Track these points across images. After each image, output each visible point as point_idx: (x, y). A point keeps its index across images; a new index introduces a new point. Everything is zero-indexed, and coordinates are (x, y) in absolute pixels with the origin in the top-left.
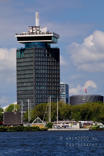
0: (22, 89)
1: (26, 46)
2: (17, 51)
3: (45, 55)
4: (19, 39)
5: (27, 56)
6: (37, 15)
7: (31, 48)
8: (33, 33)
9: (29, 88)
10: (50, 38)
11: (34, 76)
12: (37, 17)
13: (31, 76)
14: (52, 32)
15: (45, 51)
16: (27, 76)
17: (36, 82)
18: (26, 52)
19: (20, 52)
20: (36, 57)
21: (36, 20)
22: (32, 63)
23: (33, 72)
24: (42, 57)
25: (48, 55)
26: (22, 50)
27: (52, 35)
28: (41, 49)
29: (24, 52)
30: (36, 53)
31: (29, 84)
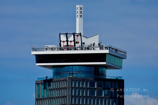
1: (56, 74)
2: (37, 84)
3: (92, 93)
4: (40, 59)
5: (55, 94)
6: (78, 10)
7: (63, 79)
8: (68, 48)
10: (101, 57)
12: (78, 14)
14: (107, 45)
15: (92, 84)
18: (53, 85)
19: (42, 87)
20: (72, 97)
21: (78, 19)
24: (86, 96)
25: (100, 93)
26: (47, 82)
27: (107, 51)
28: (83, 80)
29: (49, 85)
30: (72, 88)
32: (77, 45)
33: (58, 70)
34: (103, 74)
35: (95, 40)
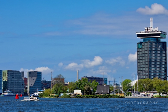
0: (141, 69)
1: (144, 40)
2: (138, 44)
3: (156, 46)
4: (139, 35)
5: (144, 47)
6: (151, 19)
7: (146, 42)
8: (148, 32)
9: (145, 69)
10: (159, 35)
11: (148, 60)
12: (151, 21)
13: (146, 60)
14: (161, 31)
15: (156, 44)
16: (144, 61)
17: (150, 65)
18: (143, 44)
19: (139, 45)
20: (149, 48)
21: (151, 22)
22: (147, 52)
23: (148, 58)
24: (154, 48)
25: (158, 46)
26: (141, 43)
27: (161, 33)
28: (153, 42)
29: (142, 44)
30: (149, 45)
31: (145, 66)
32: (151, 31)
33: (144, 39)
34: (160, 40)
35: (157, 29)
